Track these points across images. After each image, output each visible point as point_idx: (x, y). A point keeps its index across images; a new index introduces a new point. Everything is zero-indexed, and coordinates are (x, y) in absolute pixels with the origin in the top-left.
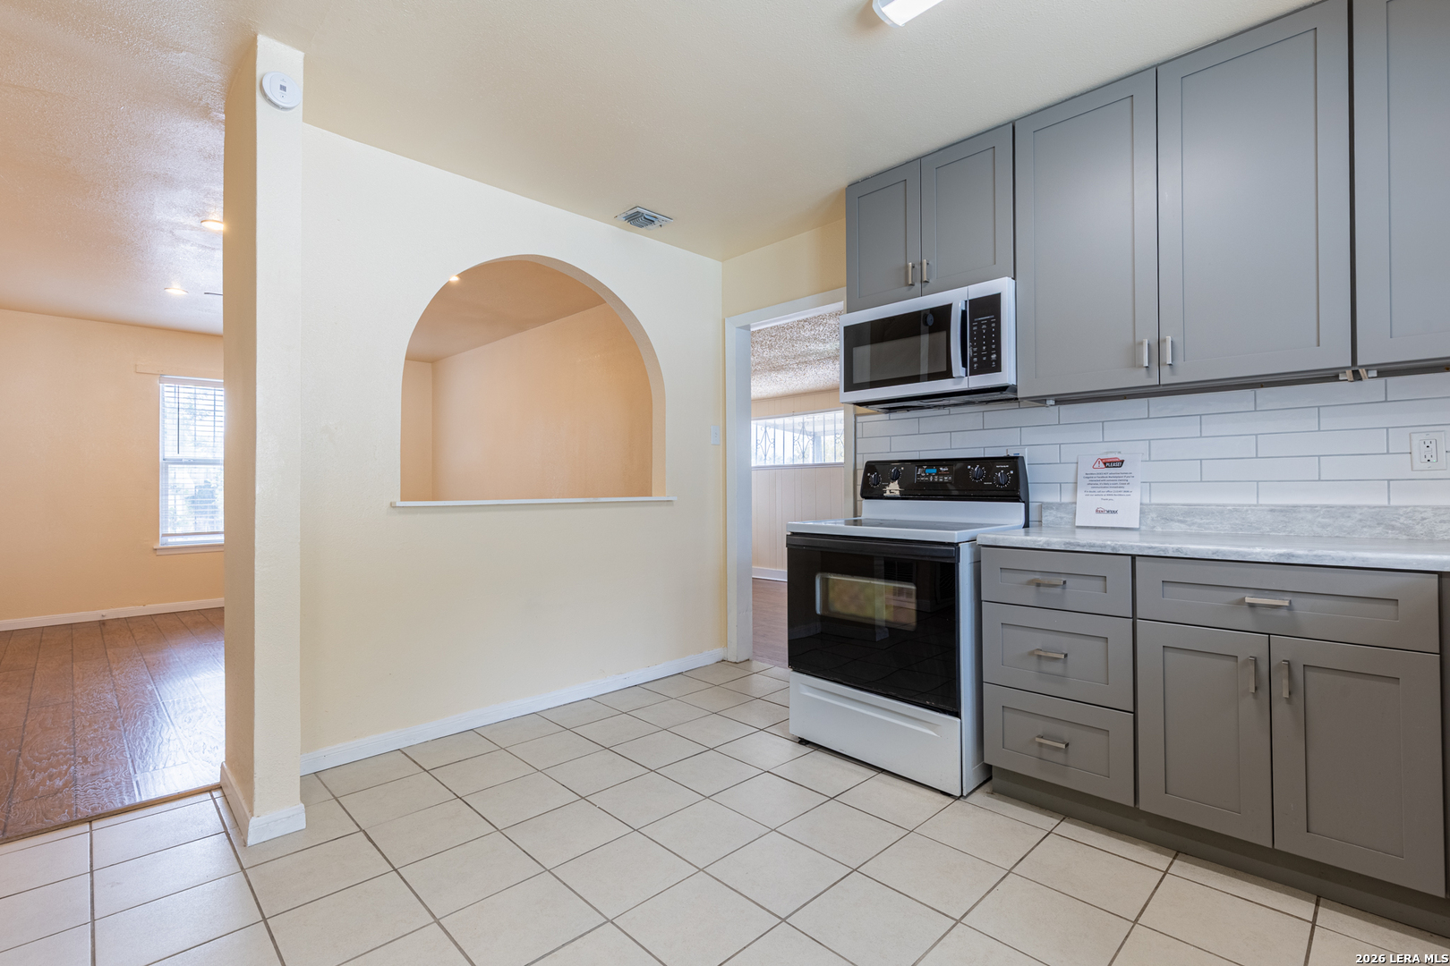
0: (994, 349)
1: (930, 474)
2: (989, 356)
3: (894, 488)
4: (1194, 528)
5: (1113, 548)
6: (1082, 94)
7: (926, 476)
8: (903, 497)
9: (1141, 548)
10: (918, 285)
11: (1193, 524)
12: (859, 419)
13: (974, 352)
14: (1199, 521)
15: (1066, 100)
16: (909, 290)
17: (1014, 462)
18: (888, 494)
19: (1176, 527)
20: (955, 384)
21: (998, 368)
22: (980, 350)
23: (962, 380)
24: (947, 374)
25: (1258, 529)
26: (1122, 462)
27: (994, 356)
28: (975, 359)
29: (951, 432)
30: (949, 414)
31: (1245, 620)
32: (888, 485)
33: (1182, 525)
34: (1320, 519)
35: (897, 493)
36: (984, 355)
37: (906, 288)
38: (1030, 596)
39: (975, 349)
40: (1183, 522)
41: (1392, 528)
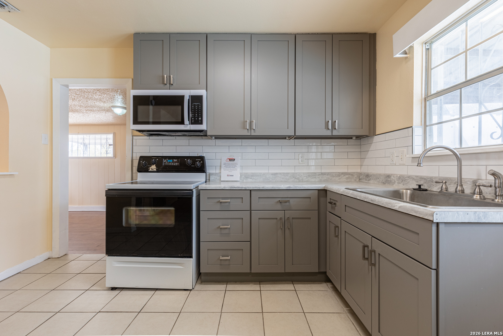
0: (200, 116)
1: (170, 162)
2: (198, 118)
3: (154, 167)
4: (254, 180)
5: (245, 188)
6: (229, 34)
7: (168, 163)
8: (158, 171)
9: (253, 187)
10: (168, 85)
11: (254, 179)
12: (134, 138)
13: (192, 116)
14: (255, 178)
15: (224, 34)
16: (164, 86)
17: (202, 158)
18: (151, 170)
19: (249, 180)
20: (185, 127)
21: (201, 123)
22: (195, 116)
23: (187, 126)
24: (182, 122)
25: (269, 180)
26: (235, 159)
27: (200, 118)
28: (193, 119)
29: (176, 146)
30: (176, 139)
31: (279, 207)
32: (151, 167)
33: (251, 179)
34: (282, 177)
35: (155, 170)
36: (196, 118)
37: (162, 85)
38: (218, 207)
39: (193, 115)
40: (250, 178)
41: (296, 178)
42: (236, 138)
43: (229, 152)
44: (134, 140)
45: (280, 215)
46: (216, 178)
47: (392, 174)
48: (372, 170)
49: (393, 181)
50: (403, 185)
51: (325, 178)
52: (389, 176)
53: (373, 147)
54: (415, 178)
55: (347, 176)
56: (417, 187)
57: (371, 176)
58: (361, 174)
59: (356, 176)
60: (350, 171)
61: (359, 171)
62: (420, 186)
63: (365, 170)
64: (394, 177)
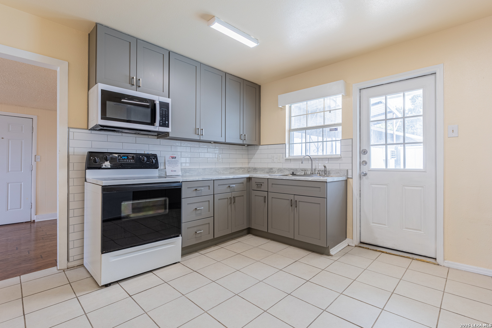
0: (167, 120)
1: (124, 159)
2: (165, 122)
3: (107, 164)
5: (211, 179)
6: (184, 57)
8: (112, 168)
10: (135, 86)
12: (71, 130)
13: (161, 119)
14: (191, 172)
15: (181, 55)
16: (131, 86)
17: (155, 156)
18: (104, 166)
20: (154, 128)
21: (168, 126)
22: (162, 119)
23: (157, 128)
24: (152, 123)
26: (176, 157)
27: (167, 122)
28: (161, 121)
29: (122, 143)
30: (122, 136)
31: (229, 190)
32: (104, 163)
35: (109, 166)
36: (164, 121)
38: (194, 194)
39: (161, 118)
40: (188, 173)
41: (217, 172)
42: (177, 140)
43: (171, 151)
44: (71, 134)
45: (229, 195)
46: (162, 173)
47: (273, 168)
48: (257, 166)
49: (275, 171)
50: (281, 173)
51: (232, 171)
52: (271, 169)
53: (258, 152)
54: (288, 169)
55: (243, 170)
56: (292, 173)
57: (258, 169)
58: (249, 168)
59: (246, 169)
60: (243, 166)
61: (247, 166)
62: (293, 173)
63: (251, 165)
64: (275, 169)
